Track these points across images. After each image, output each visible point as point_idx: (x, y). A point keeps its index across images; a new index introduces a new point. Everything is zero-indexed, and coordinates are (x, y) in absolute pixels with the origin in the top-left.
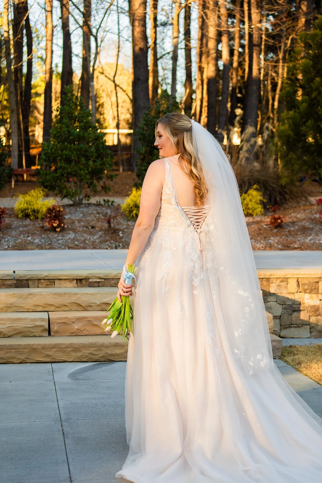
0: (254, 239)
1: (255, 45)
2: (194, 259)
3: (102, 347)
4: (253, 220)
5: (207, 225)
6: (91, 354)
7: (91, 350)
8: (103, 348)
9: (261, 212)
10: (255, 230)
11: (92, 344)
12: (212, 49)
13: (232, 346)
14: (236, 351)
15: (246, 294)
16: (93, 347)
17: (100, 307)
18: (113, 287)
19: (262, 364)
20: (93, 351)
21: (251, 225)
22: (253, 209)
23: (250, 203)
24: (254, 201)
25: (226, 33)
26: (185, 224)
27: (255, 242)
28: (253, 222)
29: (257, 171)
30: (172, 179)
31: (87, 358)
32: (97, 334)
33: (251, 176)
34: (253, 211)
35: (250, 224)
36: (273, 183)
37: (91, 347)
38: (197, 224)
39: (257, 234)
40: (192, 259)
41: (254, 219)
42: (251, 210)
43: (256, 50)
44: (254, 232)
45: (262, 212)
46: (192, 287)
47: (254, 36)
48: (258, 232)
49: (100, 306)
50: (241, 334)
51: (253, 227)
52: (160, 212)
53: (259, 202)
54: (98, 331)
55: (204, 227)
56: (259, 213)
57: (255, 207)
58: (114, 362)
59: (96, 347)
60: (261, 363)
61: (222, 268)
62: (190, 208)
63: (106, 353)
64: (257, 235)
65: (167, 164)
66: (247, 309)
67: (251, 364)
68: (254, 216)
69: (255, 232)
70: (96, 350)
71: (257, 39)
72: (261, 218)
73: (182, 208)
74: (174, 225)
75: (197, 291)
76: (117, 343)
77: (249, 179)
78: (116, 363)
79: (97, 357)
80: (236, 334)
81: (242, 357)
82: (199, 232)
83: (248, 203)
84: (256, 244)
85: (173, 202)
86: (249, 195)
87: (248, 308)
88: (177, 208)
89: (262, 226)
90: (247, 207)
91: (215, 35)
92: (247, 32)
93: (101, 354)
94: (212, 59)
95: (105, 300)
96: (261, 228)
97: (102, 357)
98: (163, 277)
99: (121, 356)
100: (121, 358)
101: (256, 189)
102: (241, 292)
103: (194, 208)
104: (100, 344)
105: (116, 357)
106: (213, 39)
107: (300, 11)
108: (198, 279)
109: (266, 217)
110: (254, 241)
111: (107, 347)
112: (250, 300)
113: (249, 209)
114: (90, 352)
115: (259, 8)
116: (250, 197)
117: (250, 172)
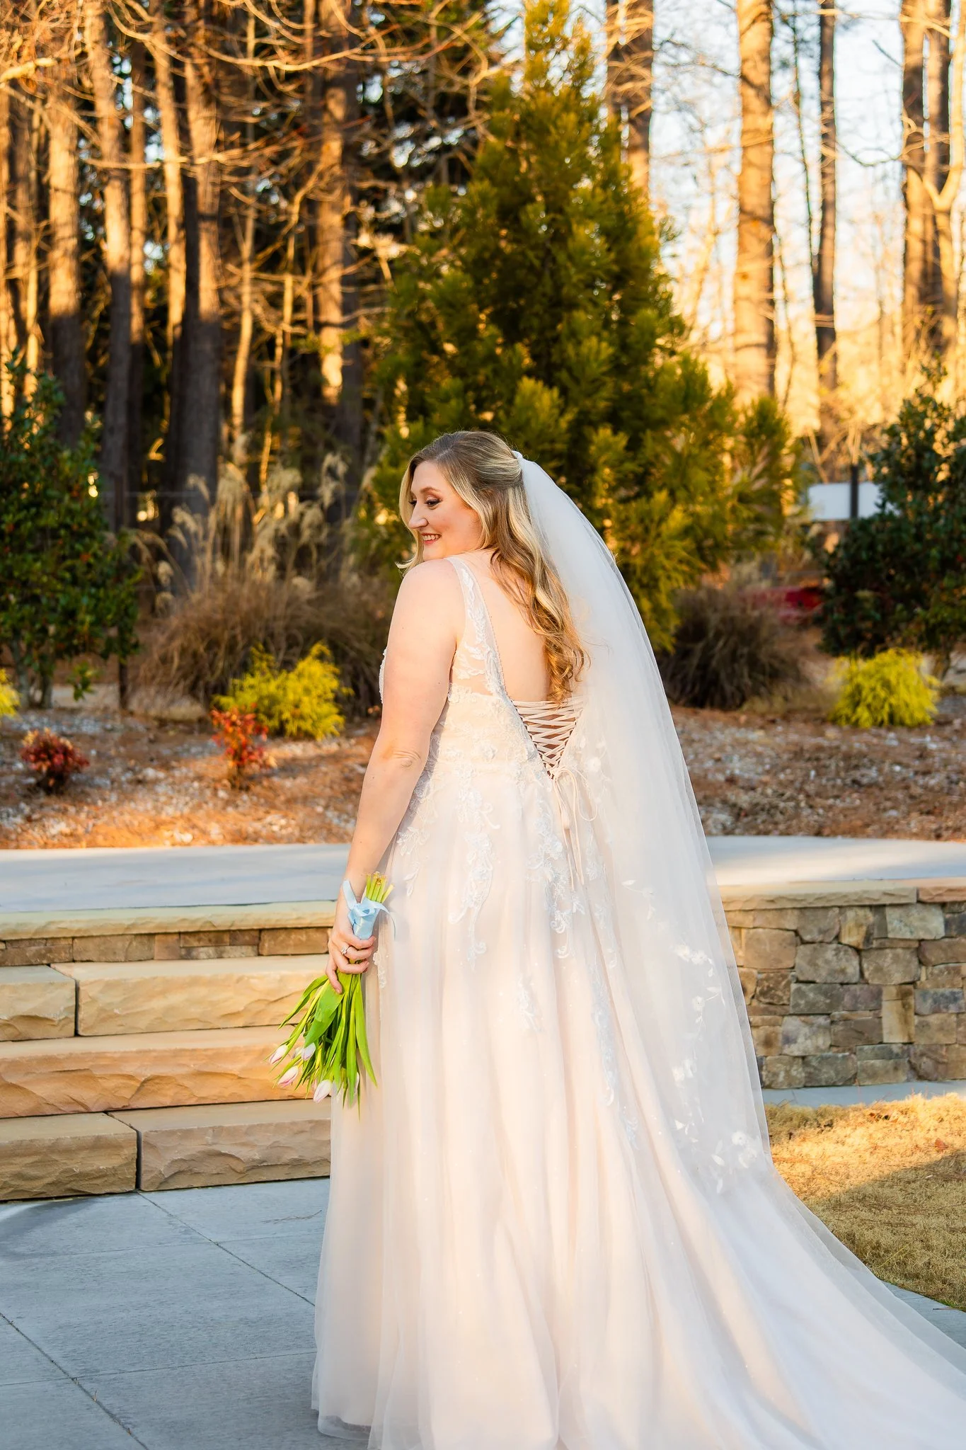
0: (336, 809)
1: (203, 217)
2: (553, 855)
3: (53, 1152)
4: (319, 752)
5: (576, 755)
6: (20, 1176)
7: (19, 1165)
8: (55, 1157)
9: (336, 726)
10: (332, 782)
11: (20, 1144)
12: (65, 224)
13: (669, 1112)
14: (679, 1126)
15: (699, 958)
16: (24, 1155)
17: (9, 1031)
18: (32, 965)
19: (743, 1162)
20: (26, 1165)
21: (317, 766)
22: (315, 717)
23: (306, 699)
24: (314, 693)
25: (116, 178)
26: (522, 751)
27: (339, 817)
28: (321, 758)
29: (309, 602)
30: (484, 617)
31: (5, 1191)
32: (19, 1113)
33: (293, 617)
34: (313, 725)
35: (314, 763)
36: (359, 641)
37: (17, 1155)
38: (550, 752)
39: (343, 793)
40: (546, 855)
41: (319, 747)
42: (310, 722)
43: (207, 230)
44: (331, 788)
45: (342, 727)
46: (554, 940)
47: (201, 189)
48: (344, 788)
49: (9, 1025)
50: (690, 1074)
51: (326, 774)
52: (442, 718)
53: (331, 696)
54: (22, 1105)
55: (566, 760)
56: (333, 729)
57: (319, 710)
58: (90, 1199)
59: (35, 1153)
60: (741, 1160)
61: (630, 882)
62: (534, 704)
63: (65, 1171)
64: (341, 797)
65: (466, 575)
66: (698, 1002)
67: (718, 1160)
68: (319, 739)
69: (336, 787)
70: (33, 1165)
71: (209, 199)
72: (339, 745)
73: (515, 703)
74: (491, 755)
75: (565, 948)
76: (98, 1138)
77: (287, 628)
78: (99, 1199)
79: (36, 1187)
80: (678, 1074)
81: (694, 1141)
82: (556, 776)
83: (300, 701)
84: (343, 824)
85: (493, 686)
86: (300, 676)
87: (700, 999)
88: (503, 703)
89: (352, 770)
90: (298, 712)
91: (70, 180)
92: (172, 174)
93: (51, 1175)
94: (65, 254)
95: (26, 1008)
96: (351, 775)
97: (52, 1184)
98: (469, 910)
99: (112, 1179)
100: (113, 1184)
101: (321, 657)
102: (684, 952)
103: (543, 704)
104: (48, 1143)
105: (98, 1181)
106: (65, 192)
107: (326, 118)
108: (565, 914)
109: (353, 741)
110: (336, 813)
111: (68, 1151)
112: (711, 973)
113: (302, 717)
114: (15, 1169)
115: (213, 105)
116: (305, 682)
117: (288, 604)
